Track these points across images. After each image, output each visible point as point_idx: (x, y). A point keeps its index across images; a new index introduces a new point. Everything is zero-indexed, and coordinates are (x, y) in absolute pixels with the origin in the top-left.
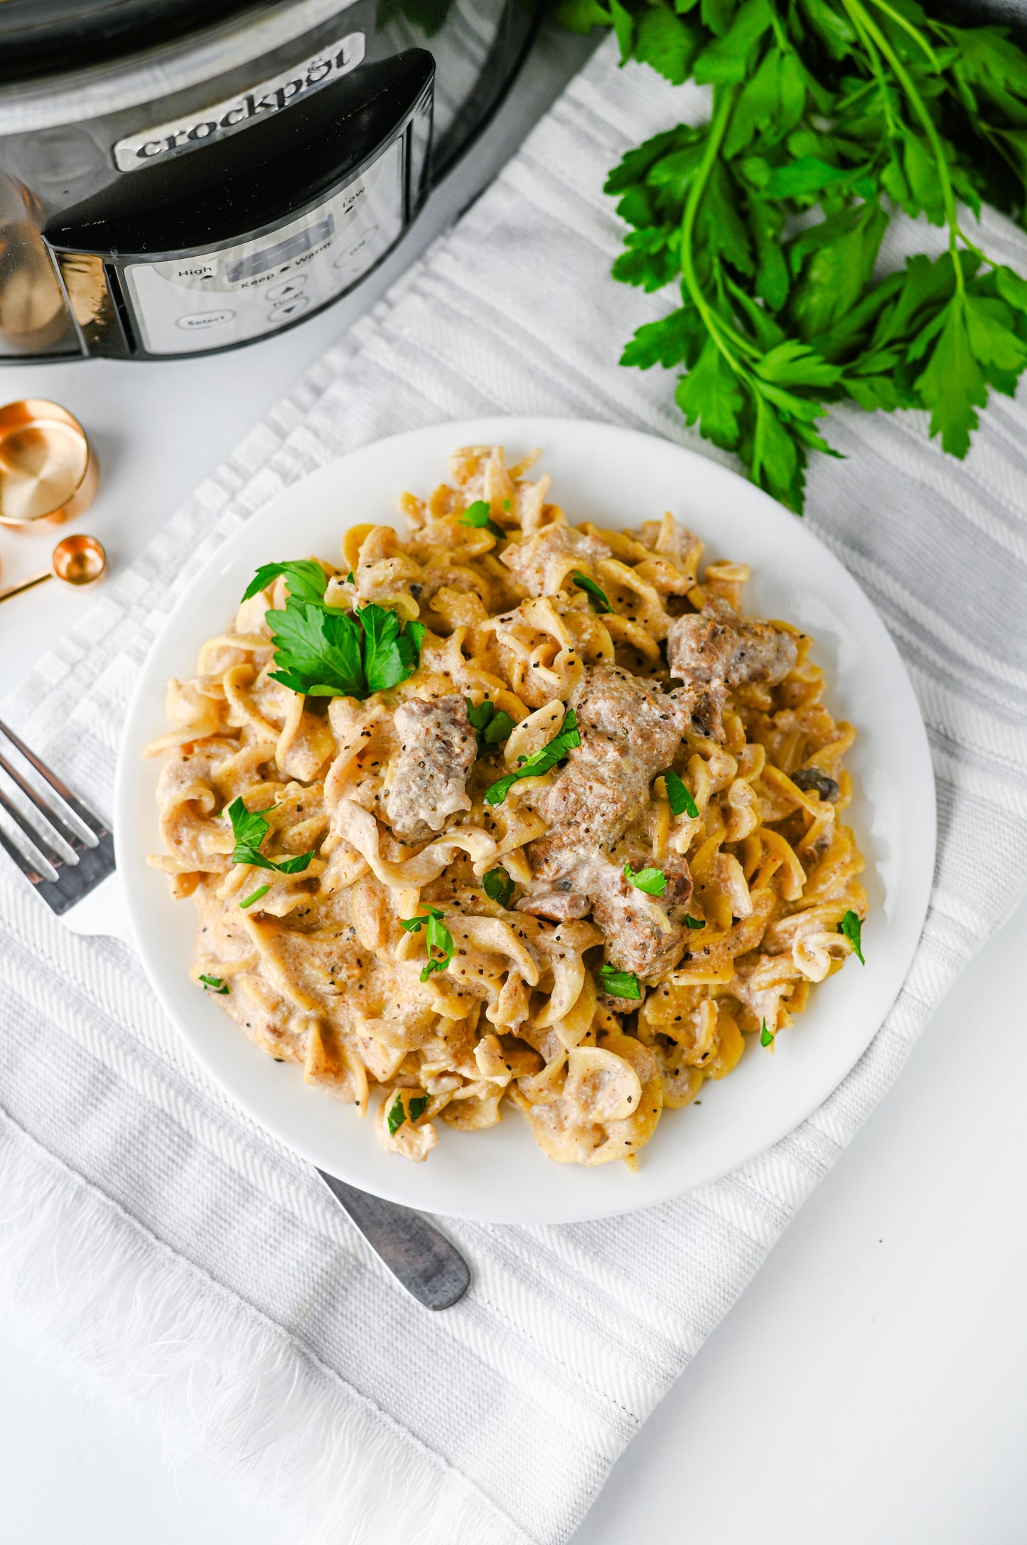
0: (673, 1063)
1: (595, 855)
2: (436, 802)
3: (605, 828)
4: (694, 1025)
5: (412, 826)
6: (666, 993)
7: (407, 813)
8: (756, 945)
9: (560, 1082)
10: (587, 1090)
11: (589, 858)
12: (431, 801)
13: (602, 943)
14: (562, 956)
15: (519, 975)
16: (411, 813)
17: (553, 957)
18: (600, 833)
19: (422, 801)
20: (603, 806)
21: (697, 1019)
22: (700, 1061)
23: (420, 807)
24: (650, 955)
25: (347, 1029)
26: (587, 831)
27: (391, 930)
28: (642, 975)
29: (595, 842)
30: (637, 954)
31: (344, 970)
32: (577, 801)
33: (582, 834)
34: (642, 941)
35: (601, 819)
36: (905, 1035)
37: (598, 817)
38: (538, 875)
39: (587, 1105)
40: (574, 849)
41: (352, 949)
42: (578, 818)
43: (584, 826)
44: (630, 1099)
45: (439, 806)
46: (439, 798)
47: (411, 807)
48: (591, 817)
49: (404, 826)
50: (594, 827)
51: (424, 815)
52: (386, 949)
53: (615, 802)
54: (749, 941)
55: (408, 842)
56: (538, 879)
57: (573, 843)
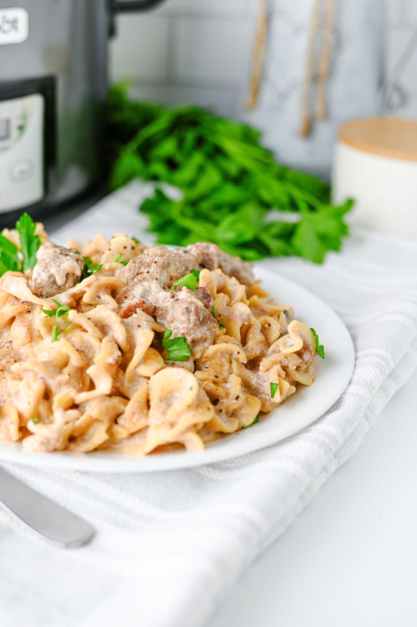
0: (218, 407)
1: (154, 286)
2: (60, 264)
3: (158, 270)
4: (228, 389)
5: (47, 279)
6: (206, 368)
7: (44, 271)
8: (258, 353)
9: (145, 411)
10: (164, 405)
11: (150, 288)
12: (57, 264)
13: (163, 330)
14: (139, 326)
15: (113, 338)
16: (46, 270)
17: (134, 327)
18: (155, 274)
19: (52, 263)
20: (155, 260)
21: (228, 385)
22: (235, 401)
23: (51, 266)
24: (193, 317)
25: (5, 397)
26: (148, 272)
27: (34, 336)
28: (189, 339)
29: (153, 278)
30: (184, 318)
31: (4, 360)
32: (141, 262)
33: (145, 275)
34: (186, 306)
35: (155, 265)
36: (359, 393)
37: (154, 265)
38: (122, 305)
39: (164, 413)
40: (142, 284)
41: (10, 354)
42: (142, 270)
43: (146, 271)
44: (191, 389)
45: (61, 266)
46: (62, 262)
47: (46, 267)
48: (149, 266)
49: (42, 280)
50: (151, 270)
51: (53, 270)
52: (31, 345)
53: (163, 256)
54: (253, 350)
55: (45, 293)
56: (121, 308)
57: (140, 281)
